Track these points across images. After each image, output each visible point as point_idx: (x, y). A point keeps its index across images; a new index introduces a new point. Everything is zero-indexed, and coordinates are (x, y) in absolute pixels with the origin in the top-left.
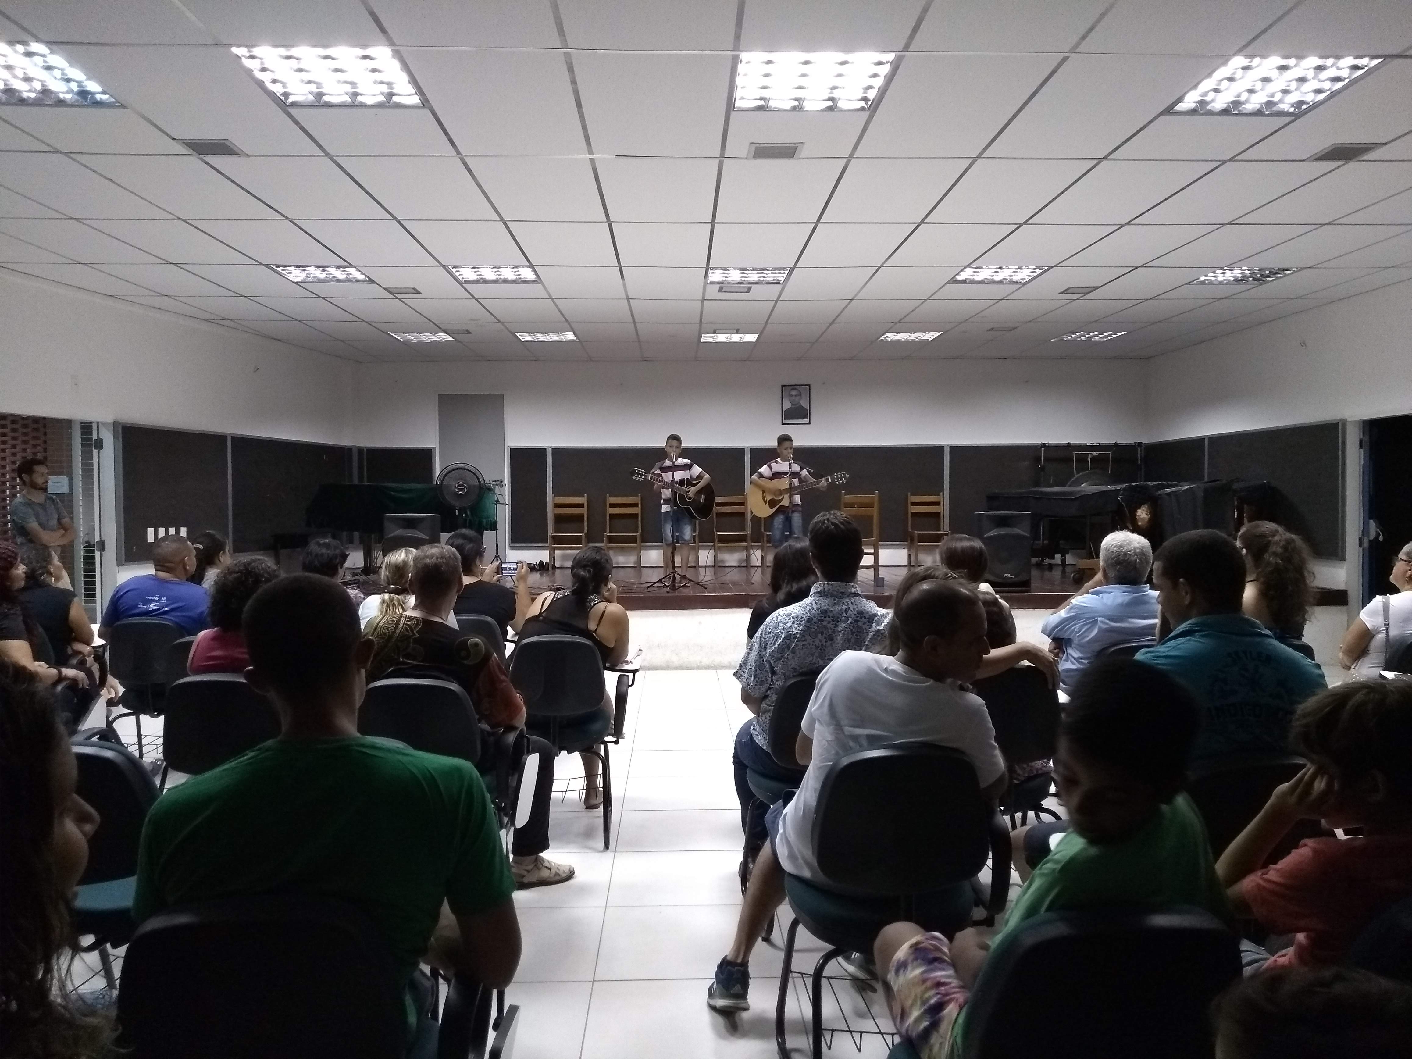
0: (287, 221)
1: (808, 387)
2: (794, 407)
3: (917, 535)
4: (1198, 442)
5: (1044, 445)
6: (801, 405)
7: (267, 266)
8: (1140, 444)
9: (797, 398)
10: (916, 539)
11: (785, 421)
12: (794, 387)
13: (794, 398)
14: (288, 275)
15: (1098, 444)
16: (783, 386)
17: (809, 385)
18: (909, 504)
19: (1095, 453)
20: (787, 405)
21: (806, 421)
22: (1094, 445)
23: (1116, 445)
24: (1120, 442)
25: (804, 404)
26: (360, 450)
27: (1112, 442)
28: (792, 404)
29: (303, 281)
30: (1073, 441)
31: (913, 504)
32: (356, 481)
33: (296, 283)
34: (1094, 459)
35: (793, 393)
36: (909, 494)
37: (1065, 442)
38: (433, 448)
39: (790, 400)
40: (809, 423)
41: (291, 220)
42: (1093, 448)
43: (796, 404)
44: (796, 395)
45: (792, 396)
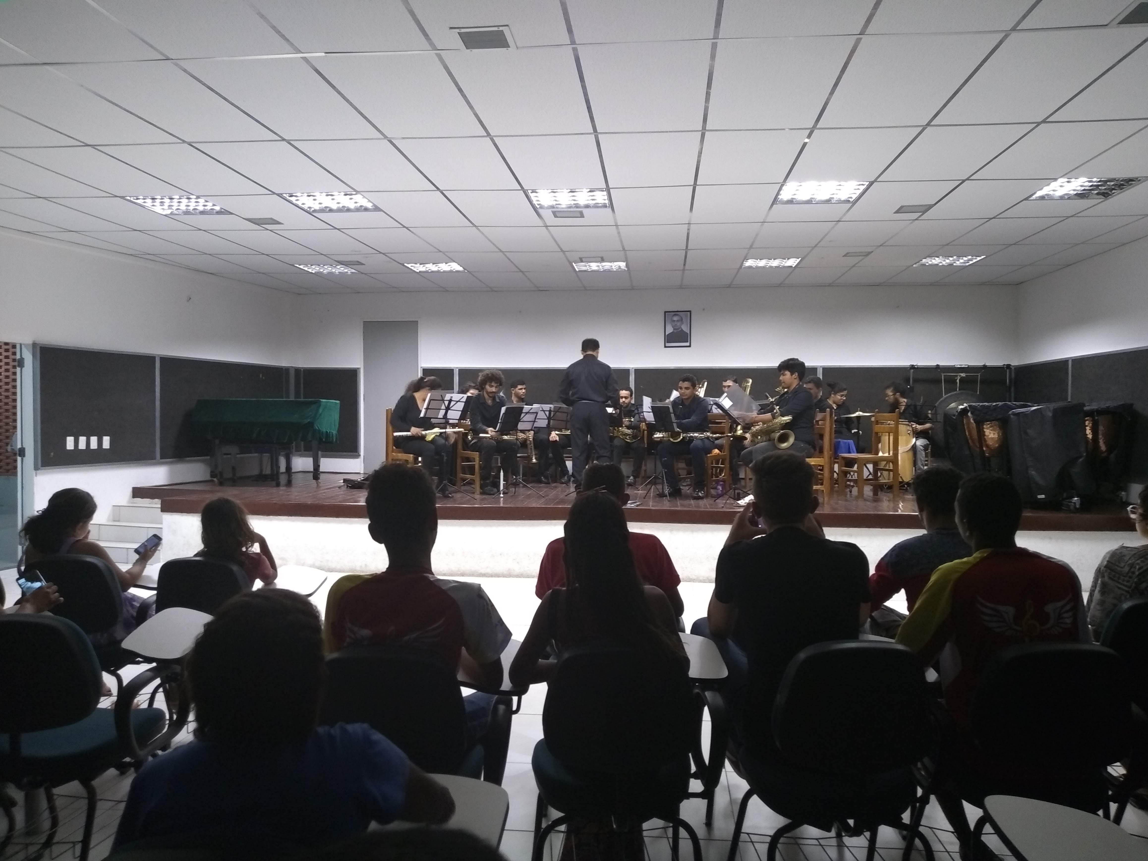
0: (90, 148)
1: (689, 313)
2: (676, 331)
4: (1063, 364)
5: (912, 367)
6: (682, 330)
7: (124, 198)
8: (1009, 366)
9: (678, 324)
11: (667, 345)
12: (676, 313)
13: (676, 323)
14: (152, 207)
15: (967, 366)
16: (665, 312)
17: (690, 311)
19: (963, 375)
20: (670, 330)
21: (688, 344)
22: (962, 366)
23: (985, 367)
24: (988, 364)
25: (685, 328)
26: (297, 370)
27: (981, 364)
28: (674, 329)
30: (943, 363)
34: (962, 380)
35: (675, 318)
37: (932, 363)
38: (358, 368)
39: (672, 325)
40: (690, 346)
41: (93, 147)
42: (962, 370)
43: (679, 329)
44: (678, 321)
45: (674, 321)
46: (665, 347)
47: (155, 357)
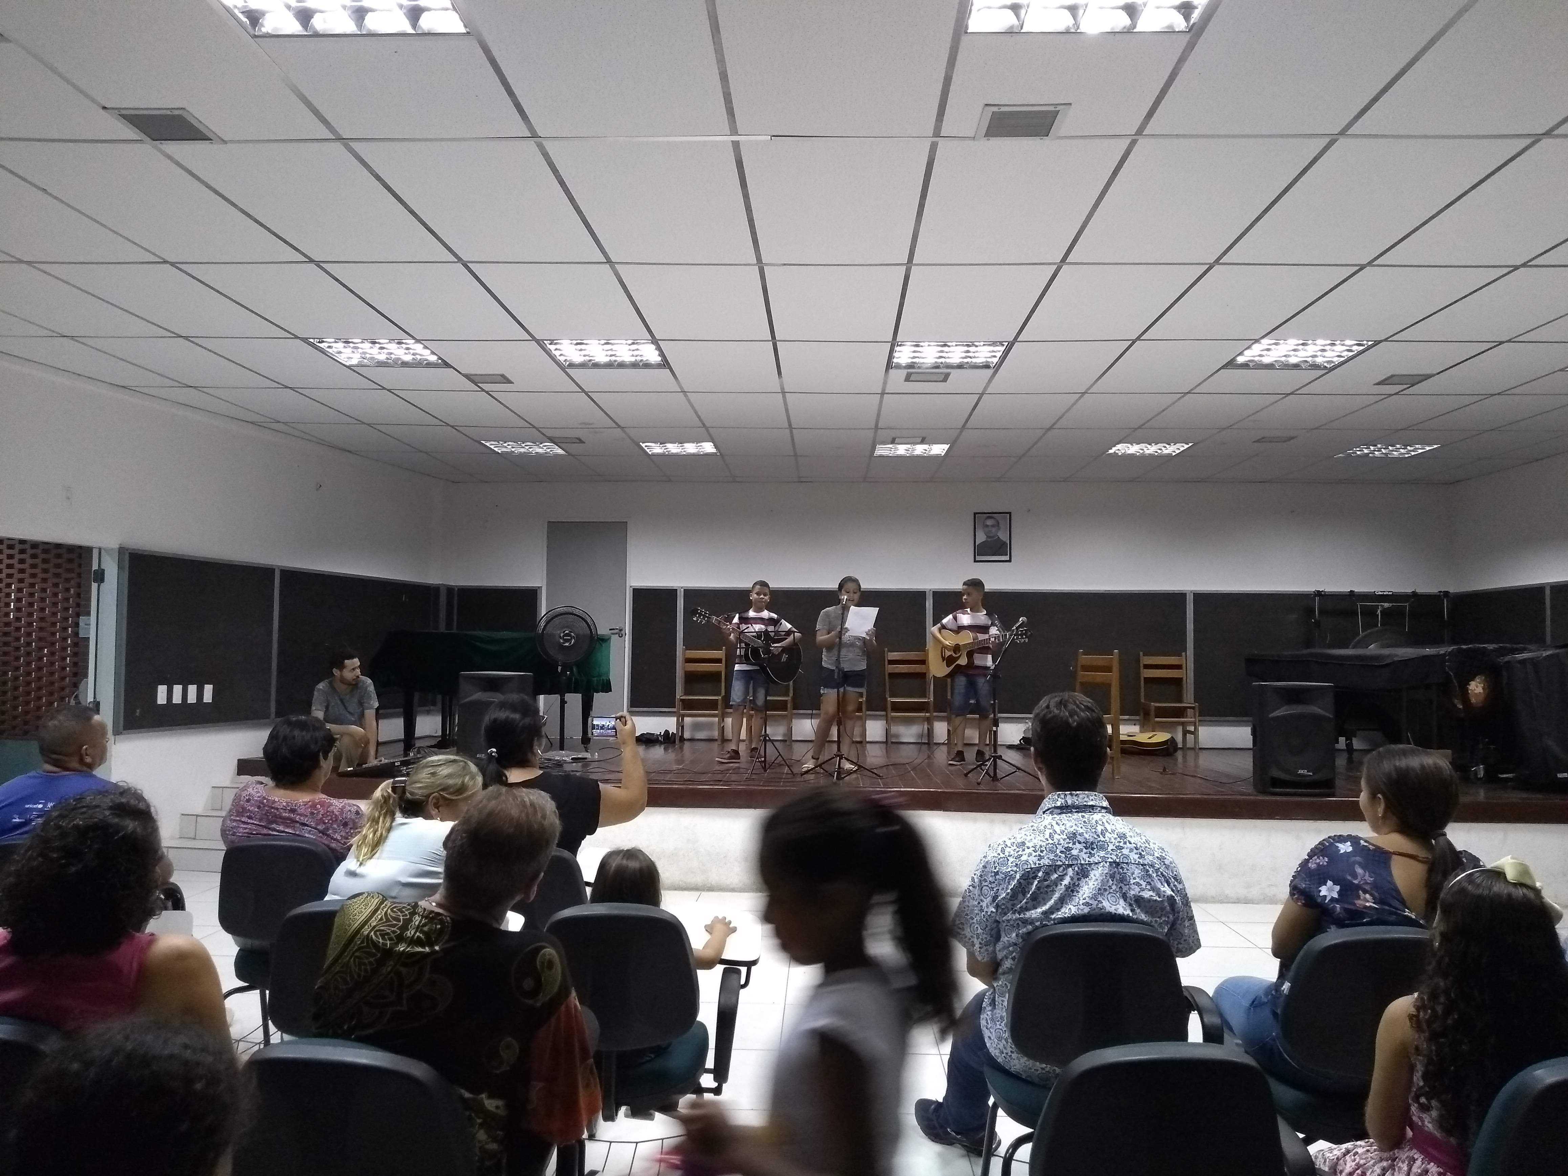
0: (312, 265)
2: (990, 540)
3: (1153, 708)
4: (1538, 590)
5: (1318, 593)
6: (999, 538)
7: (305, 340)
8: (1446, 593)
9: (994, 530)
10: (1153, 713)
11: (978, 558)
12: (990, 515)
13: (990, 529)
14: (337, 355)
15: (1391, 593)
17: (1010, 513)
18: (1142, 668)
19: (1386, 605)
20: (981, 538)
21: (1007, 558)
22: (1385, 593)
23: (1414, 594)
24: (1420, 590)
25: (1003, 536)
26: (450, 590)
27: (1409, 590)
28: (988, 537)
29: (360, 365)
30: (1358, 589)
31: (1147, 667)
32: (442, 628)
33: (349, 367)
34: (1384, 612)
35: (989, 522)
36: (1141, 653)
37: (1346, 589)
38: (539, 587)
39: (984, 532)
40: (1010, 561)
41: (318, 264)
42: (1383, 598)
43: (993, 537)
44: (993, 526)
45: (987, 526)
46: (975, 561)
47: (274, 569)
